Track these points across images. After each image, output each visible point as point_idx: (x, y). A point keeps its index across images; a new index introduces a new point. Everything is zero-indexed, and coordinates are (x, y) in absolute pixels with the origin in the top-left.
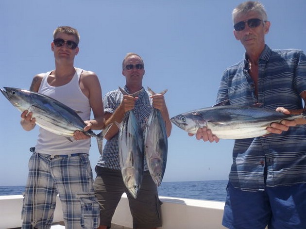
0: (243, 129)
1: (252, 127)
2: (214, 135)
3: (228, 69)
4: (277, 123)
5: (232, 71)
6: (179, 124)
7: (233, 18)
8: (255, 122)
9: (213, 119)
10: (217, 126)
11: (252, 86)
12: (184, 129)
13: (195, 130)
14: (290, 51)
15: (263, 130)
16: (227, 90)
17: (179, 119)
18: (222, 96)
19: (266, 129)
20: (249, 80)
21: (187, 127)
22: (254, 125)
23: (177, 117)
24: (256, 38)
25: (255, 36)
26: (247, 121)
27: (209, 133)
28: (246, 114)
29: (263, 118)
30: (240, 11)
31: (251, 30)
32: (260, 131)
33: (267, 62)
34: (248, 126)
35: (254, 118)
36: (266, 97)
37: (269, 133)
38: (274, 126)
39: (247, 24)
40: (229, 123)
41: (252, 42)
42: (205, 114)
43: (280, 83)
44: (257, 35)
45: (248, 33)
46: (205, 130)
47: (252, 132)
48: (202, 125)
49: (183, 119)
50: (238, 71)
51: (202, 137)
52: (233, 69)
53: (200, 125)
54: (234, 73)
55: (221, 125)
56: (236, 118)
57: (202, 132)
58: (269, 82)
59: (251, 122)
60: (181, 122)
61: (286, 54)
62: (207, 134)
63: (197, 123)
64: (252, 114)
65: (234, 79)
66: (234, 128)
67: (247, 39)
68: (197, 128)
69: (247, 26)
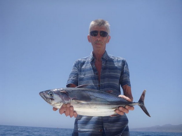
0: (98, 109)
1: (105, 108)
2: (75, 112)
3: (80, 60)
4: (123, 107)
5: (82, 62)
6: (47, 98)
7: (90, 28)
8: (108, 104)
9: (76, 98)
10: (79, 104)
11: (97, 74)
12: (50, 104)
13: (60, 106)
14: (120, 58)
15: (112, 111)
16: (78, 74)
17: (47, 94)
18: (74, 78)
19: (115, 111)
20: (95, 70)
21: (53, 102)
22: (107, 107)
23: (46, 92)
24: (102, 44)
25: (102, 42)
26: (103, 103)
27: (71, 109)
28: (102, 97)
29: (114, 102)
30: (96, 24)
31: (101, 38)
32: (110, 112)
33: (107, 61)
34: (103, 107)
35: (108, 102)
36: (105, 83)
37: (115, 114)
38: (121, 109)
39: (99, 33)
40: (89, 103)
41: (100, 46)
42: (70, 93)
43: (115, 76)
44: (103, 42)
45: (99, 39)
46: (68, 106)
47: (105, 112)
48: (66, 102)
49: (51, 95)
50: (86, 62)
51: (65, 112)
52: (83, 60)
53: (65, 101)
54: (83, 63)
55: (82, 104)
56: (95, 99)
57: (66, 107)
58: (107, 73)
59: (106, 104)
60: (48, 96)
61: (118, 59)
62: (70, 110)
63: (63, 99)
64: (106, 98)
65: (83, 67)
66: (92, 107)
67: (97, 43)
68: (62, 104)
69: (99, 35)
